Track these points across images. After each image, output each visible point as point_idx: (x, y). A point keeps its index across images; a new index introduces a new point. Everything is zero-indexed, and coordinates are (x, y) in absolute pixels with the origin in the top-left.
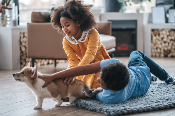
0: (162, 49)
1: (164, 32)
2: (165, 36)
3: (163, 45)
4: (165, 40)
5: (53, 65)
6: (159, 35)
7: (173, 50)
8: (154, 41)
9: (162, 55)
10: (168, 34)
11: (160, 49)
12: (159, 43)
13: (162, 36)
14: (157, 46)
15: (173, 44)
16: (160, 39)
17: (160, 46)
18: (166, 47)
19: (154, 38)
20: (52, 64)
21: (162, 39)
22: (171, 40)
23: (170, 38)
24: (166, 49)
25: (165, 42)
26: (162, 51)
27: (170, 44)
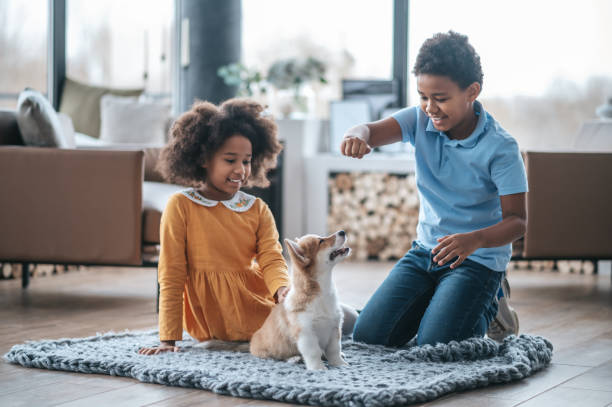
0: (363, 234)
1: (368, 181)
2: (372, 194)
3: (366, 221)
4: (370, 205)
5: (18, 283)
6: (352, 189)
7: (394, 240)
8: (336, 210)
9: (363, 254)
10: (380, 186)
11: (356, 234)
12: (352, 214)
13: (360, 194)
14: (346, 224)
15: (394, 220)
16: (355, 202)
17: (355, 226)
18: (375, 227)
19: (338, 199)
20: (11, 277)
21: (363, 202)
22: (390, 206)
23: (386, 200)
24: (373, 234)
25: (371, 213)
26: (362, 242)
27: (388, 220)
